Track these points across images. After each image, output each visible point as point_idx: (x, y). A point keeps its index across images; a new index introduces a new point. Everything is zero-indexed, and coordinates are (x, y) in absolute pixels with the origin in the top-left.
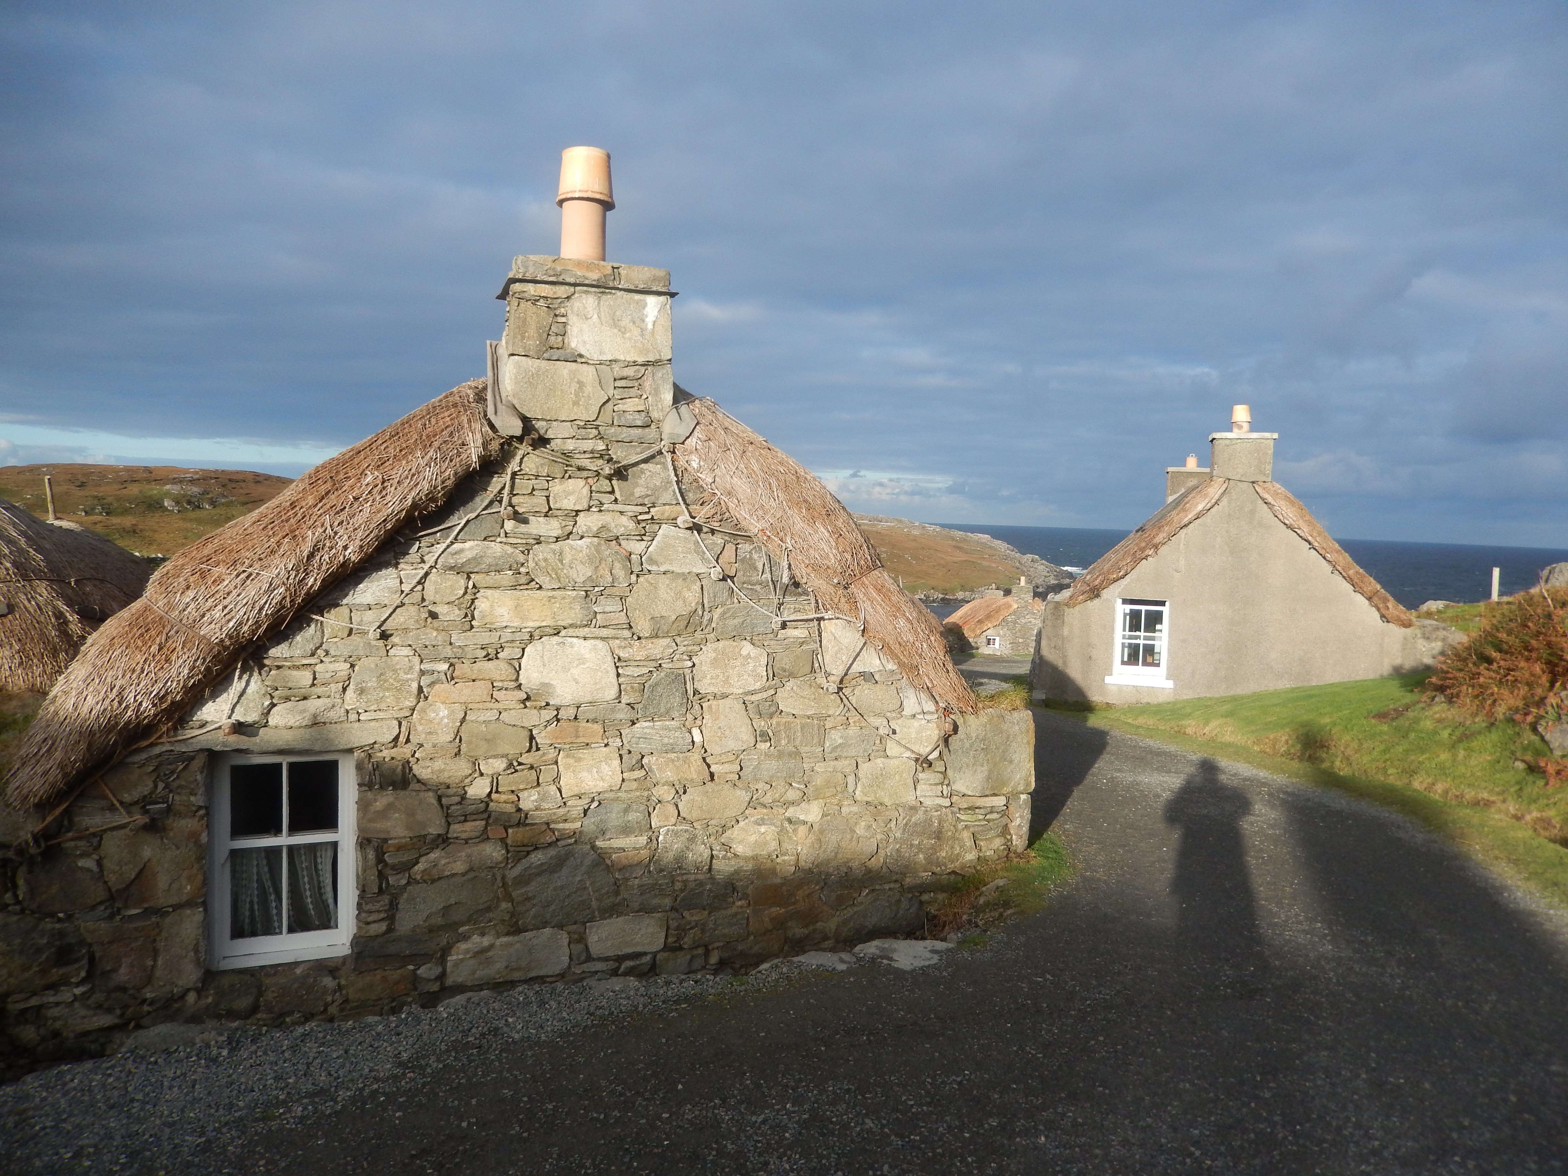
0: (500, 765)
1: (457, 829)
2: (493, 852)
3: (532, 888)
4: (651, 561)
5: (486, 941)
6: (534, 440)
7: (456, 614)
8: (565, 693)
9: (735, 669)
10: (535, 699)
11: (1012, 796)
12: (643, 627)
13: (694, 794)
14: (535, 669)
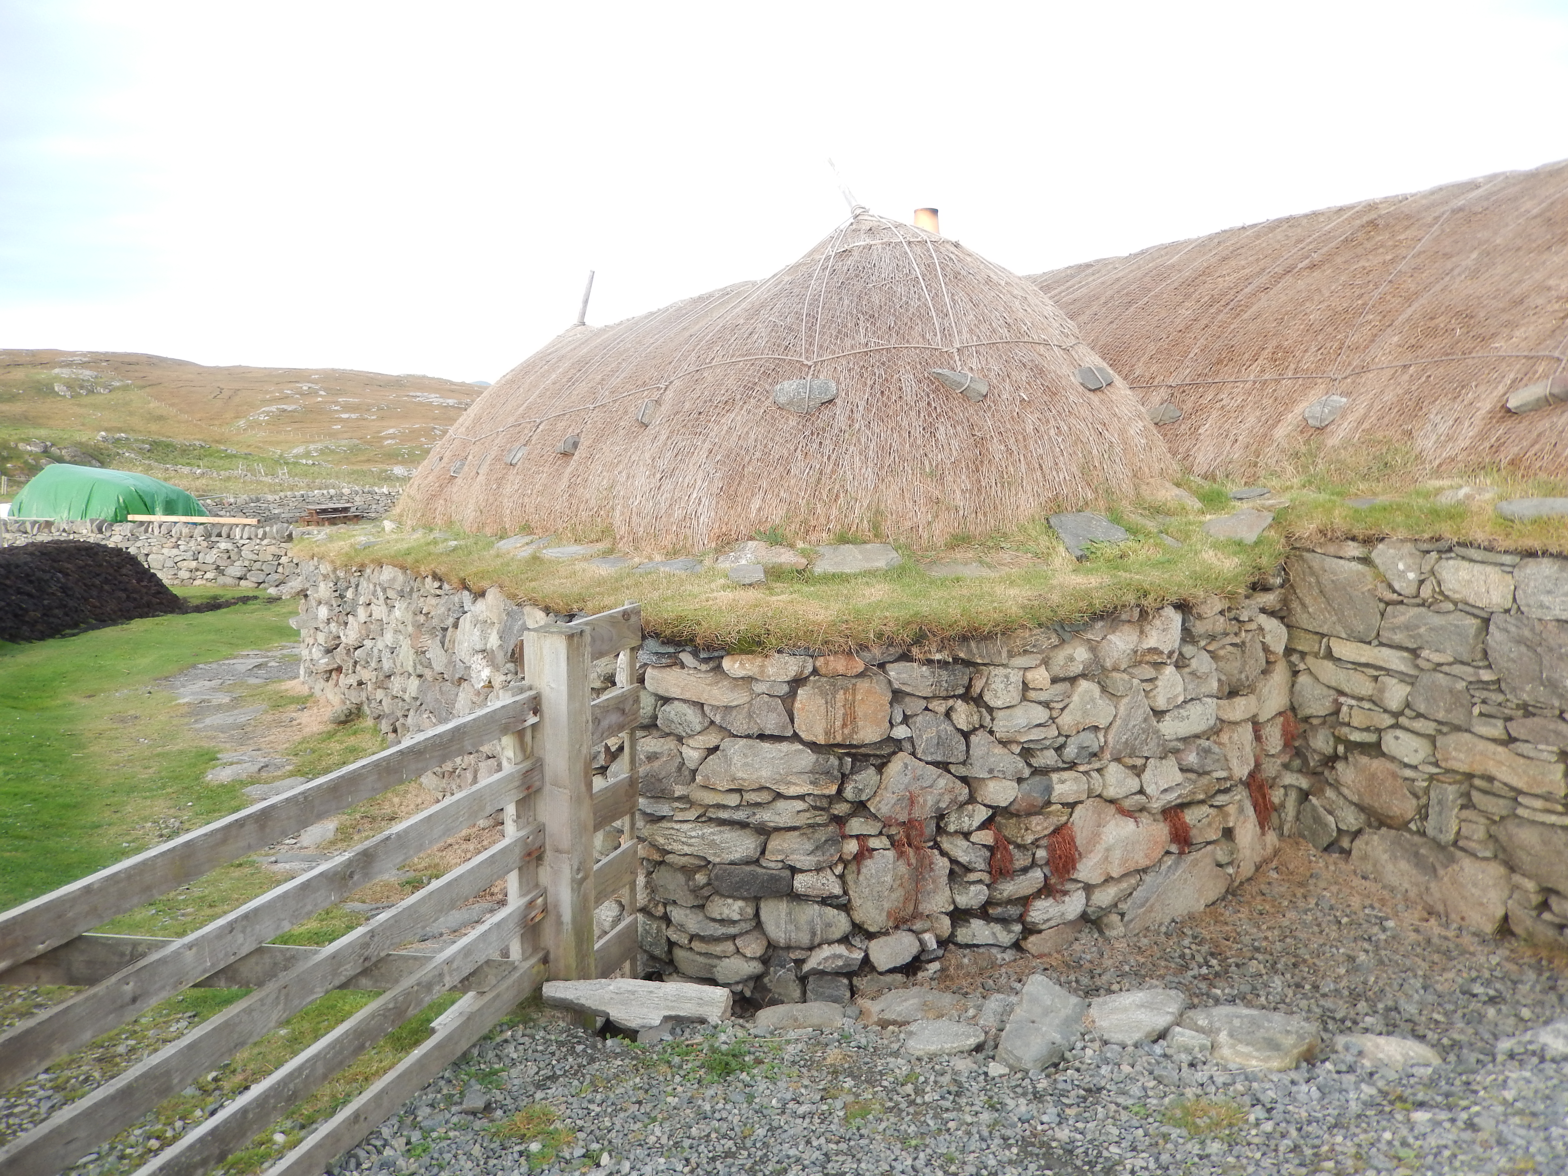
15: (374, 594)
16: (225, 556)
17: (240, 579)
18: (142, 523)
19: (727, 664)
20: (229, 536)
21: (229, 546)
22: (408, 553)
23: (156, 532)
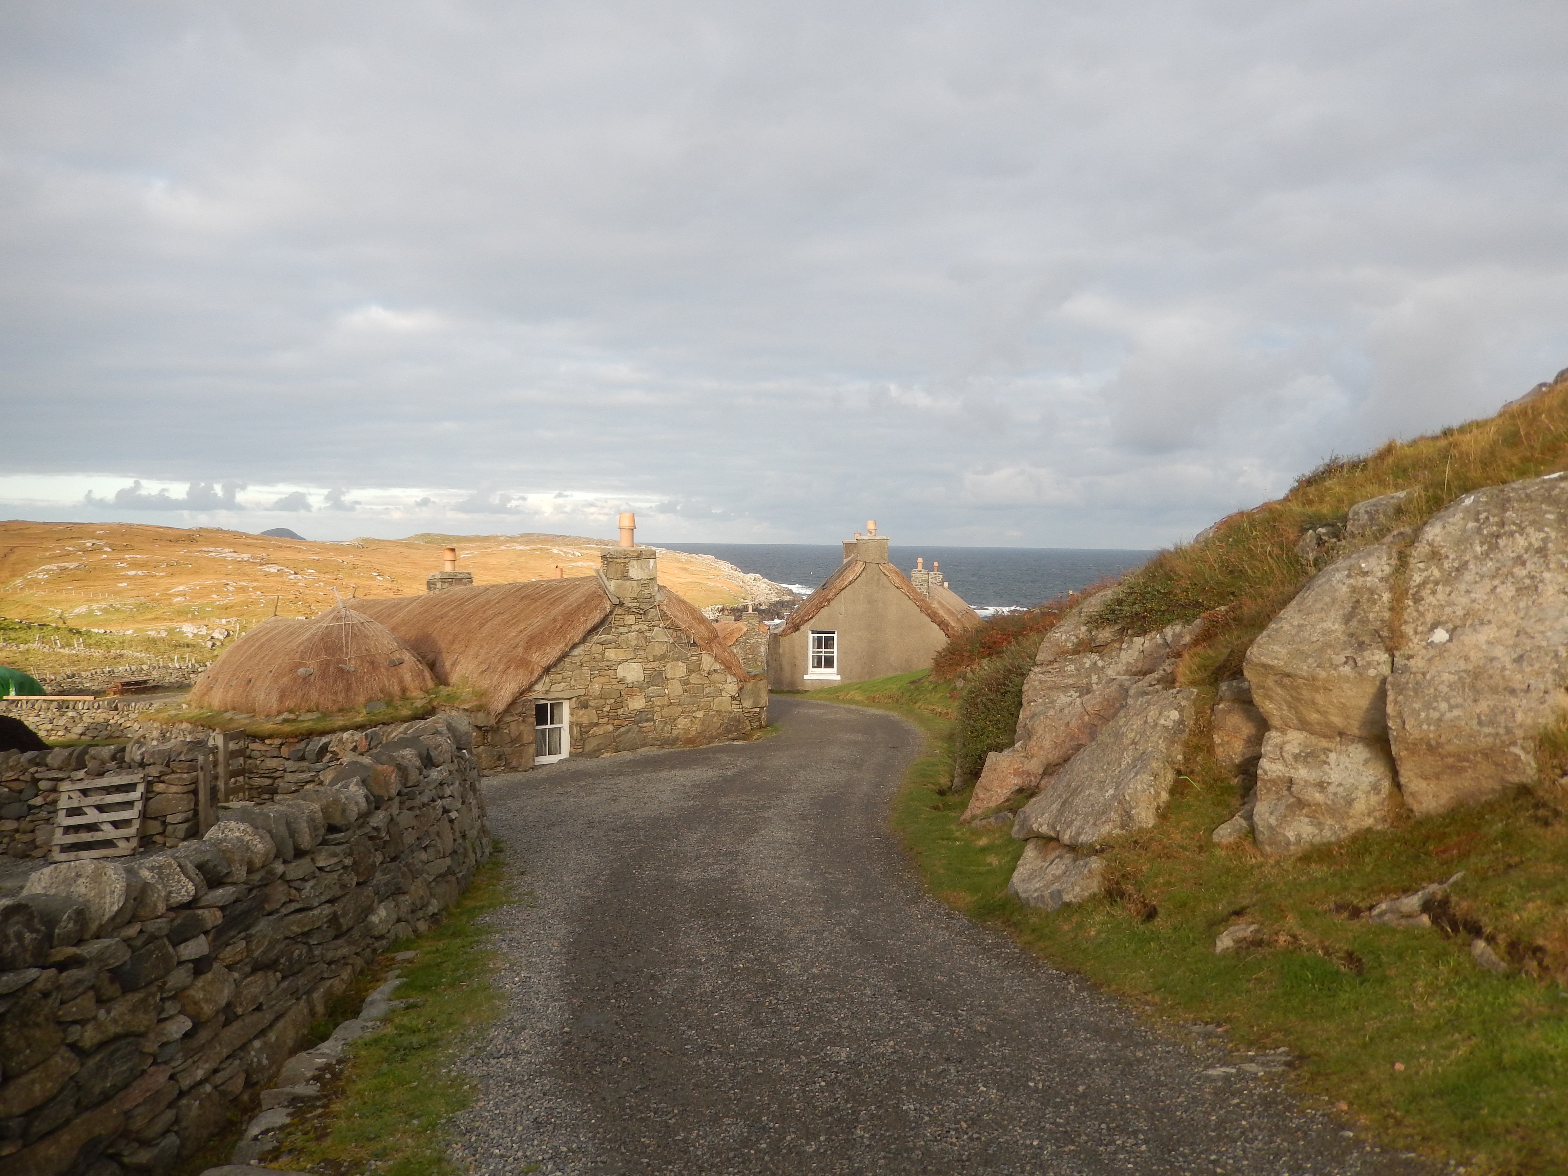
0: (613, 701)
1: (601, 721)
2: (610, 728)
3: (621, 738)
4: (653, 638)
5: (609, 755)
6: (621, 604)
7: (600, 657)
8: (629, 679)
9: (677, 670)
10: (621, 681)
11: (761, 708)
12: (651, 658)
13: (666, 709)
14: (621, 672)
15: (179, 733)
16: (71, 721)
17: (82, 734)
18: (12, 701)
19: (267, 741)
20: (74, 708)
21: (74, 714)
22: (192, 718)
23: (24, 707)
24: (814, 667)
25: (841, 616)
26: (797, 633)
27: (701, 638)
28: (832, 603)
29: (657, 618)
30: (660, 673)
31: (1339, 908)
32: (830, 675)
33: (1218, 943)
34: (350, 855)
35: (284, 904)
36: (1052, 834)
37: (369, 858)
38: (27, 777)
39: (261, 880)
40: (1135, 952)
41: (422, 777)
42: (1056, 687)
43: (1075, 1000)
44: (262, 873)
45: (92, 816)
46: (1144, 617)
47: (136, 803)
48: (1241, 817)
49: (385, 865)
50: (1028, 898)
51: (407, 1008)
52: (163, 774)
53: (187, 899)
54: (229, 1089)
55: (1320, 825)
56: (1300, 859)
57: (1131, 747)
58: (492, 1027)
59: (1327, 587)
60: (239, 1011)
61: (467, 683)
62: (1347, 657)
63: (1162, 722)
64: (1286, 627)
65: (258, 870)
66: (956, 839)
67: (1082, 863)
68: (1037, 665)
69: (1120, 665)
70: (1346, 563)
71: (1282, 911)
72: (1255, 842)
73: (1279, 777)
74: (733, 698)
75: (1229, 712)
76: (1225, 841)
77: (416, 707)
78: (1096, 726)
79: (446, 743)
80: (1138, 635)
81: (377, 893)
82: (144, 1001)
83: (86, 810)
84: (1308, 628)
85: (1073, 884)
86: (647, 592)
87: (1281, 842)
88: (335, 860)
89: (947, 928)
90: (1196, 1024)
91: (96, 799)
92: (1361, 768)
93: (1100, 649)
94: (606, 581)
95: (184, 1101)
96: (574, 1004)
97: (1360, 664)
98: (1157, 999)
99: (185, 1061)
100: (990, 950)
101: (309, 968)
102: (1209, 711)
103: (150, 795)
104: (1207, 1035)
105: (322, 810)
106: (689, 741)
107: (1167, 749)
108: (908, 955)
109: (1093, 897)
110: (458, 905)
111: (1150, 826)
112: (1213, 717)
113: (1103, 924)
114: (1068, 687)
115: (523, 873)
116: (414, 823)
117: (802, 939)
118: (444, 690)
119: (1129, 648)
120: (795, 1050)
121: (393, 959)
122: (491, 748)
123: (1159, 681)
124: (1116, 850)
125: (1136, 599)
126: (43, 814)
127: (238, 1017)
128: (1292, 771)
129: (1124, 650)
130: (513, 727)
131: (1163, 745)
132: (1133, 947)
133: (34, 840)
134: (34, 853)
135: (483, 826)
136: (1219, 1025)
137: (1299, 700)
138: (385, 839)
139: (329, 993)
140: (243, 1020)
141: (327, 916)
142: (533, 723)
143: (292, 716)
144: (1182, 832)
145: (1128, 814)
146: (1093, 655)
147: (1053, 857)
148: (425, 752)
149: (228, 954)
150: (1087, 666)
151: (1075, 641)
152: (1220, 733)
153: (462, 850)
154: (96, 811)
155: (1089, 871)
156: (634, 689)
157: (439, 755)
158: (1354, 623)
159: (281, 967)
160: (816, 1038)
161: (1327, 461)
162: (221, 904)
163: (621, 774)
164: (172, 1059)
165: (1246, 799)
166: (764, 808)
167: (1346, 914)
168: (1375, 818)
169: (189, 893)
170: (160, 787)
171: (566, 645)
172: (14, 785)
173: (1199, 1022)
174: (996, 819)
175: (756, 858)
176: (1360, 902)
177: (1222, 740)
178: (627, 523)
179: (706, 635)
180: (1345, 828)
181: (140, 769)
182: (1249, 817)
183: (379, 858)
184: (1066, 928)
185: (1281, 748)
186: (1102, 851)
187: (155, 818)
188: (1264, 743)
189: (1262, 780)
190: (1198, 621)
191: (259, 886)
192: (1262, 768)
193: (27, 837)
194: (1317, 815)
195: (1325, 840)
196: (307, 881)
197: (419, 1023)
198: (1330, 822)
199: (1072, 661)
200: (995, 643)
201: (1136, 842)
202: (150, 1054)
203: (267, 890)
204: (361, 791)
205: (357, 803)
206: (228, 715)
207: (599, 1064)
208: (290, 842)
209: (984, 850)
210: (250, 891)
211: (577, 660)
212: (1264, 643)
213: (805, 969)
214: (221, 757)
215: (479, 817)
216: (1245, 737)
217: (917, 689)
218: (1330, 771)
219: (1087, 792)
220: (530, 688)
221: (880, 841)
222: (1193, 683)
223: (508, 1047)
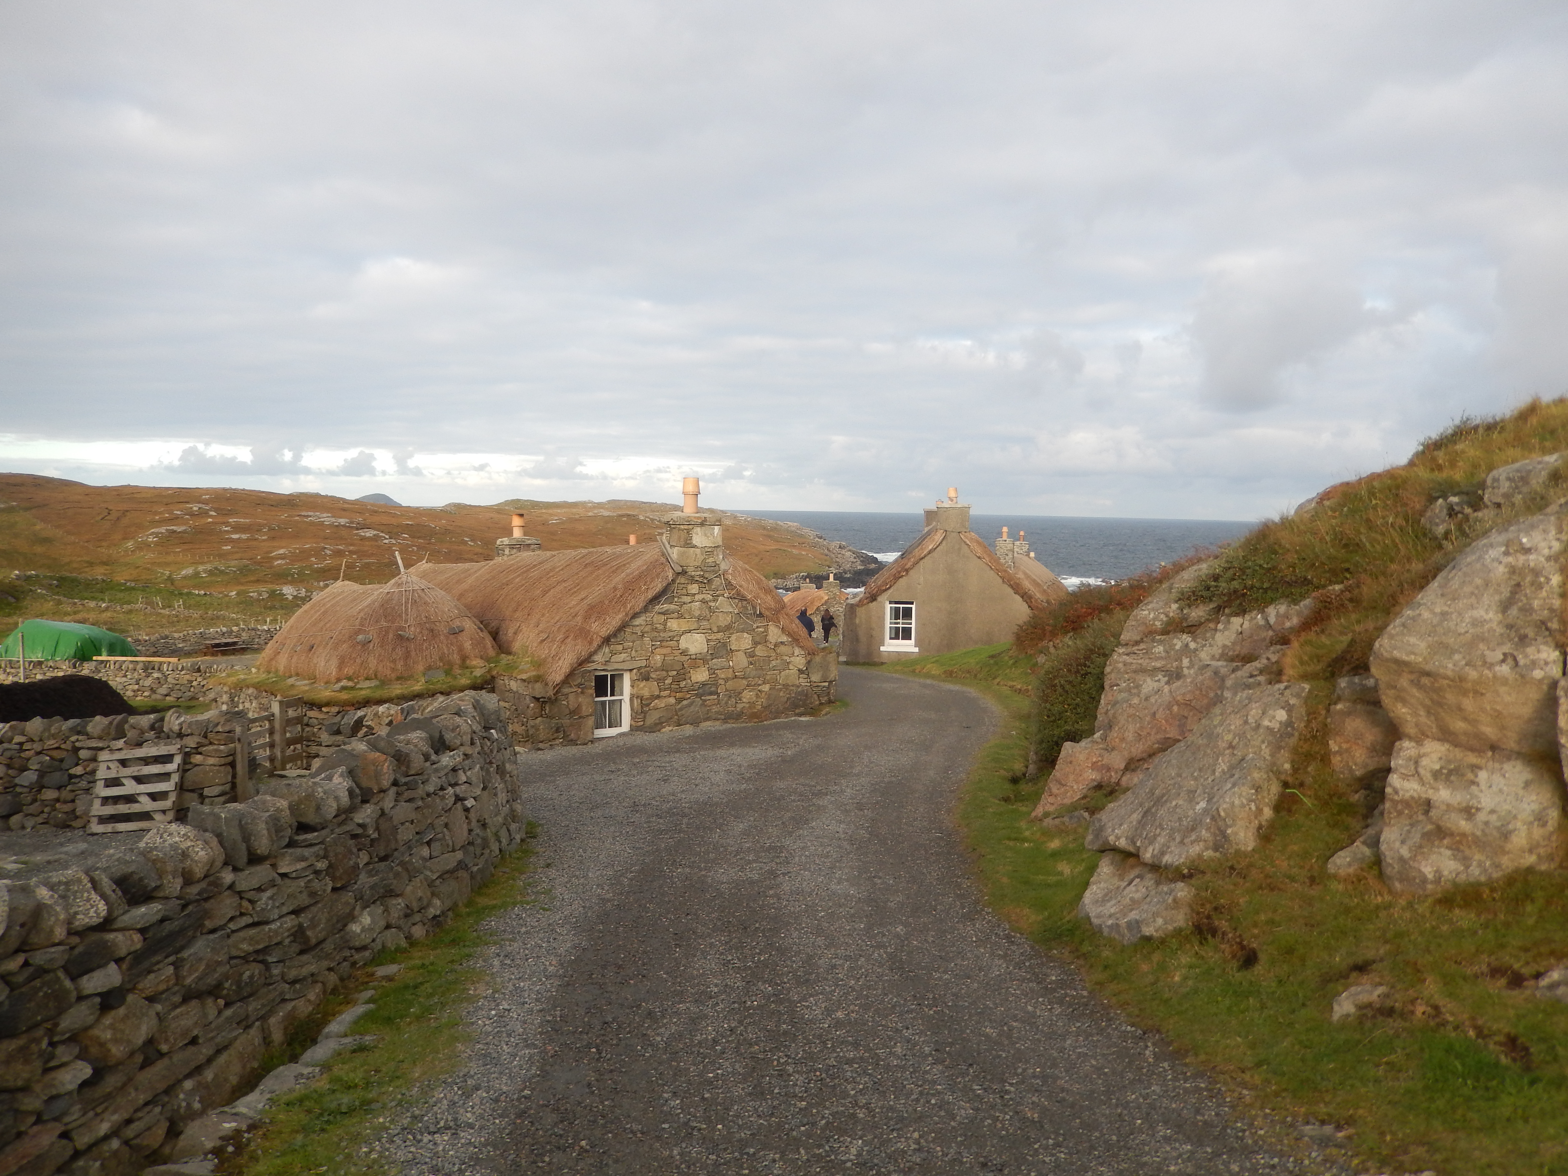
0: (675, 673)
1: (662, 694)
2: (672, 700)
3: (683, 712)
4: (717, 608)
5: (670, 728)
6: (684, 573)
7: (662, 627)
8: (693, 650)
9: (742, 642)
10: (684, 653)
11: (831, 682)
12: (715, 629)
13: (730, 683)
14: (684, 643)
16: (157, 682)
17: (166, 695)
18: (102, 662)
19: (324, 709)
20: (159, 669)
21: (159, 675)
22: (258, 683)
23: (112, 667)
24: (891, 638)
25: (919, 587)
26: (874, 603)
27: (768, 609)
28: (911, 572)
29: (721, 588)
30: (725, 645)
31: (1495, 972)
32: (908, 646)
33: (1336, 1007)
34: (325, 857)
35: (232, 919)
36: (1131, 849)
37: (350, 859)
38: (68, 746)
39: (199, 894)
40: (1229, 1009)
41: (428, 764)
42: (1142, 670)
43: (1153, 1073)
44: (203, 885)
45: (130, 787)
46: (1244, 595)
47: (173, 776)
48: (1364, 843)
49: (371, 867)
50: (1101, 925)
51: (354, 1051)
52: (200, 745)
53: (96, 921)
54: (145, 1143)
55: (1466, 861)
56: (1440, 901)
57: (1227, 752)
58: (440, 1086)
59: (1478, 566)
60: (164, 1048)
61: (527, 652)
62: (1505, 654)
63: (1266, 723)
64: (1426, 615)
65: (198, 882)
66: (1025, 840)
67: (1165, 889)
68: (1123, 645)
69: (1215, 648)
70: (1502, 538)
71: (1419, 971)
72: (1381, 875)
73: (1412, 798)
74: (801, 671)
75: (1349, 714)
76: (1342, 872)
77: (475, 677)
78: (1186, 718)
79: (468, 724)
80: (1237, 615)
81: (359, 898)
82: (22, 1049)
83: (124, 781)
84: (1454, 616)
85: (1155, 915)
86: (711, 560)
87: (1414, 878)
88: (304, 864)
89: (1004, 957)
90: (1308, 1123)
91: (133, 770)
92: (1521, 792)
93: (1193, 629)
94: (668, 548)
95: (81, 1163)
96: (547, 1053)
97: (1522, 662)
98: (1257, 1079)
99: (83, 1115)
100: (1054, 990)
101: (265, 990)
102: (1323, 712)
103: (187, 767)
104: (1324, 1142)
105: (291, 807)
106: (754, 716)
107: (1272, 755)
108: (953, 995)
109: (1178, 932)
110: (470, 903)
111: (1250, 848)
112: (1329, 720)
113: (1191, 967)
114: (1156, 670)
115: (548, 866)
116: (413, 816)
117: (834, 967)
118: (505, 659)
119: (1225, 629)
120: (795, 1139)
121: (373, 975)
122: (548, 720)
123: (1261, 672)
124: (1208, 877)
125: (1235, 574)
126: (83, 784)
127: (162, 1055)
128: (1431, 792)
129: (1220, 631)
130: (573, 699)
131: (1267, 751)
132: (1227, 1002)
133: (74, 810)
134: (74, 824)
135: (512, 810)
136: (1339, 1128)
137: (1440, 705)
138: (373, 836)
139: (291, 1017)
140: (171, 1058)
141: (289, 930)
142: (592, 695)
143: (350, 684)
144: (1289, 858)
145: (1223, 834)
146: (1185, 636)
147: (1132, 877)
148: (437, 735)
149: (149, 983)
150: (1177, 647)
151: (1165, 619)
152: (1338, 739)
153: (479, 841)
154: (134, 783)
155: (1175, 900)
156: (698, 660)
157: (455, 737)
158: (1514, 611)
159: (225, 992)
160: (823, 1122)
161: (1457, 422)
162: (139, 927)
163: (678, 751)
164: (65, 1113)
165: (1369, 821)
166: (820, 794)
167: (1503, 981)
168: (1539, 855)
169: (98, 914)
170: (198, 759)
171: (627, 615)
172: (57, 754)
173: (1312, 1120)
174: (1071, 818)
175: (800, 856)
176: (1521, 967)
177: (1340, 747)
178: (691, 488)
179: (773, 605)
180: (1497, 866)
181: (178, 740)
182: (1375, 843)
183: (364, 858)
184: (1145, 967)
185: (1416, 763)
186: (1190, 876)
187: (193, 791)
188: (1394, 754)
189: (1392, 800)
190: (1307, 602)
191: (197, 901)
192: (1390, 785)
193: (67, 807)
194: (1462, 847)
195: (1471, 879)
196: (263, 891)
197: (358, 1077)
198: (1477, 857)
199: (1161, 642)
200: (1078, 617)
201: (1232, 868)
202: (30, 1113)
203: (207, 905)
204: (345, 784)
205: (337, 798)
206: (291, 681)
207: (550, 1151)
208: (243, 847)
209: (1055, 855)
210: (184, 907)
211: (638, 630)
212: (1397, 634)
213: (828, 1012)
214: (277, 725)
215: (508, 802)
216: (1369, 744)
217: (996, 663)
218: (1481, 795)
219: (1174, 803)
220: (588, 659)
221: (941, 838)
222: (1305, 677)
223: (450, 1118)
